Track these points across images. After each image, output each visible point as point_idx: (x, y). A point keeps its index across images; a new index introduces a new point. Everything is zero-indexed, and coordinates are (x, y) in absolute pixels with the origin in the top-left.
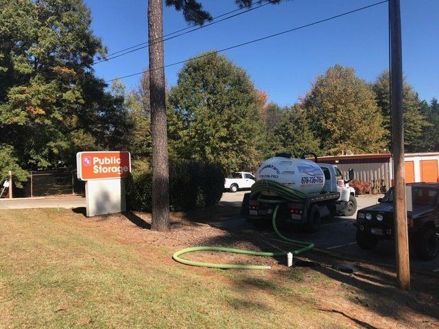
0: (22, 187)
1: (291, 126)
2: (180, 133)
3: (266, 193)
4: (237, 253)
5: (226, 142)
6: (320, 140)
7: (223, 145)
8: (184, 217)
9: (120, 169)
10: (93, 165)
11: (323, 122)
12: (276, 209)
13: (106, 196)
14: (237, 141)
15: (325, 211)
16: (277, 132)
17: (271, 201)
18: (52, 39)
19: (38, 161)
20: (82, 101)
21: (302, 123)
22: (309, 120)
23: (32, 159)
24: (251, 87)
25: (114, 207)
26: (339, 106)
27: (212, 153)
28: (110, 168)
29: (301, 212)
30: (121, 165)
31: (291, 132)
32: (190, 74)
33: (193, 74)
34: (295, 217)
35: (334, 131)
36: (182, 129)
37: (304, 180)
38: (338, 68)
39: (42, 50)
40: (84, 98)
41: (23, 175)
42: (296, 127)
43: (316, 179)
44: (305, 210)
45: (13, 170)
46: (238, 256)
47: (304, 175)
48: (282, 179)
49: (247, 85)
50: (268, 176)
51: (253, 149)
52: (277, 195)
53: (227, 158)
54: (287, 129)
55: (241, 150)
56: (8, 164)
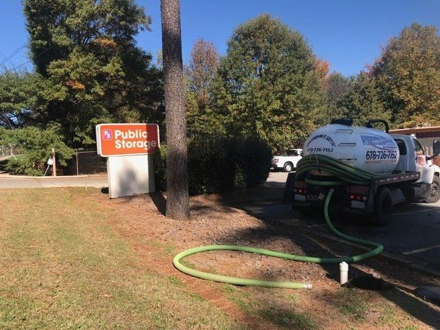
0: (66, 165)
1: (356, 97)
2: (230, 108)
3: (316, 173)
4: (267, 256)
5: (279, 116)
6: (390, 112)
7: (276, 118)
8: (218, 201)
9: (147, 144)
10: (114, 140)
11: (395, 92)
12: (330, 194)
13: (131, 175)
14: (292, 115)
15: (398, 196)
16: (340, 104)
17: (323, 183)
18: (88, 7)
19: (82, 139)
20: (122, 74)
21: (369, 92)
22: (378, 90)
23: (77, 136)
24: (308, 53)
25: (141, 187)
26: (415, 72)
27: (264, 128)
28: (134, 143)
29: (365, 198)
30: (148, 139)
31: (356, 103)
32: (240, 42)
33: (243, 42)
34: (355, 204)
35: (409, 101)
36: (232, 104)
37: (371, 155)
38: (416, 28)
39: (79, 21)
40: (124, 71)
41: (68, 152)
42: (362, 98)
43: (387, 153)
44: (371, 195)
45: (57, 147)
46: (269, 260)
47: (370, 148)
48: (338, 153)
49: (304, 50)
50: (319, 150)
51: (310, 123)
52: (331, 175)
53: (281, 133)
54: (352, 100)
55: (298, 124)
56: (52, 141)
